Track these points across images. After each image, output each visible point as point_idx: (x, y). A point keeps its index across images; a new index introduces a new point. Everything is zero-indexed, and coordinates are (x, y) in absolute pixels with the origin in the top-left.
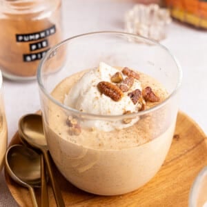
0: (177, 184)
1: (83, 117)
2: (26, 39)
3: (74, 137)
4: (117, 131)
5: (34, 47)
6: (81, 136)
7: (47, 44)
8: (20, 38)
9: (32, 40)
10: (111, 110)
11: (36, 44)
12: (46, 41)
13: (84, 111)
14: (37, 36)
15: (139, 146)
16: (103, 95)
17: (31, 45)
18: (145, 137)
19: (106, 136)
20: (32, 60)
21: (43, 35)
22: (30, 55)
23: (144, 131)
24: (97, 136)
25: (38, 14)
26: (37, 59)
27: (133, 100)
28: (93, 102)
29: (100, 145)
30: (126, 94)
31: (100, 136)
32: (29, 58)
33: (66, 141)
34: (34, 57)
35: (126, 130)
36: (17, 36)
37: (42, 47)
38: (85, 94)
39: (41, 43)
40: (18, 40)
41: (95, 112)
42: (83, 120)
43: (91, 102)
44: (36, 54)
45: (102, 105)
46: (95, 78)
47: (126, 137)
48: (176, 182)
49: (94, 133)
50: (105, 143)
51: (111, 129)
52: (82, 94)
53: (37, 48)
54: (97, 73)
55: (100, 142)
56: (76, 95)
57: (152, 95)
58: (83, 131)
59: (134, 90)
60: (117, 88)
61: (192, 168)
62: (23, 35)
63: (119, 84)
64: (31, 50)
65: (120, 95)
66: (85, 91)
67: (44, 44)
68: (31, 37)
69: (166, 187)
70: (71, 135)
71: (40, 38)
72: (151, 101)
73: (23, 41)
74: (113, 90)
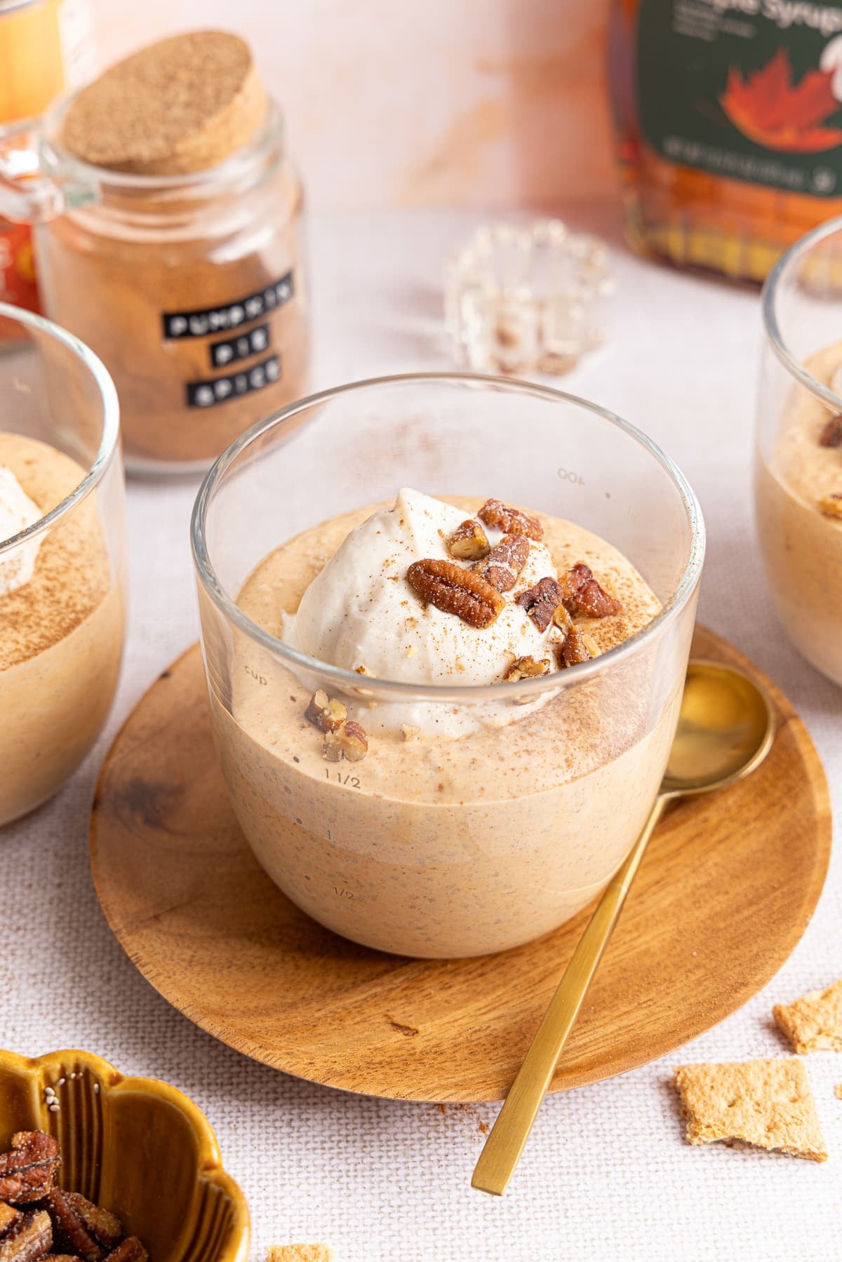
0: (708, 885)
1: (366, 692)
2: (197, 327)
3: (345, 767)
4: (494, 732)
5: (224, 354)
6: (368, 760)
7: (268, 339)
8: (179, 325)
9: (220, 329)
10: (463, 661)
11: (232, 343)
12: (265, 329)
13: (368, 673)
14: (236, 315)
15: (574, 779)
16: (433, 609)
17: (214, 349)
18: (593, 746)
19: (455, 755)
20: (217, 400)
21: (254, 307)
22: (211, 384)
23: (586, 724)
24: (426, 757)
25: (228, 240)
26: (233, 394)
27: (533, 616)
28: (400, 635)
29: (441, 787)
30: (509, 596)
31: (436, 755)
32: (205, 396)
33: (316, 783)
34: (223, 388)
35: (525, 725)
36: (167, 319)
37: (252, 350)
38: (366, 608)
39: (248, 337)
40: (168, 334)
41: (407, 672)
42: (365, 702)
43: (392, 636)
44: (232, 379)
45: (431, 646)
46: (394, 548)
47: (528, 752)
48: (703, 880)
49: (412, 745)
50: (459, 780)
51: (470, 726)
52: (354, 609)
53: (236, 357)
54: (399, 533)
55: (438, 779)
56: (331, 614)
57: (593, 593)
58: (373, 743)
59: (536, 580)
60: (477, 580)
61: (752, 825)
62: (187, 316)
63: (482, 566)
64: (214, 362)
65: (492, 606)
66: (364, 598)
67: (258, 340)
68: (217, 320)
69: (671, 899)
70: (336, 760)
71: (246, 319)
72: (593, 616)
73: (187, 334)
74: (465, 587)
